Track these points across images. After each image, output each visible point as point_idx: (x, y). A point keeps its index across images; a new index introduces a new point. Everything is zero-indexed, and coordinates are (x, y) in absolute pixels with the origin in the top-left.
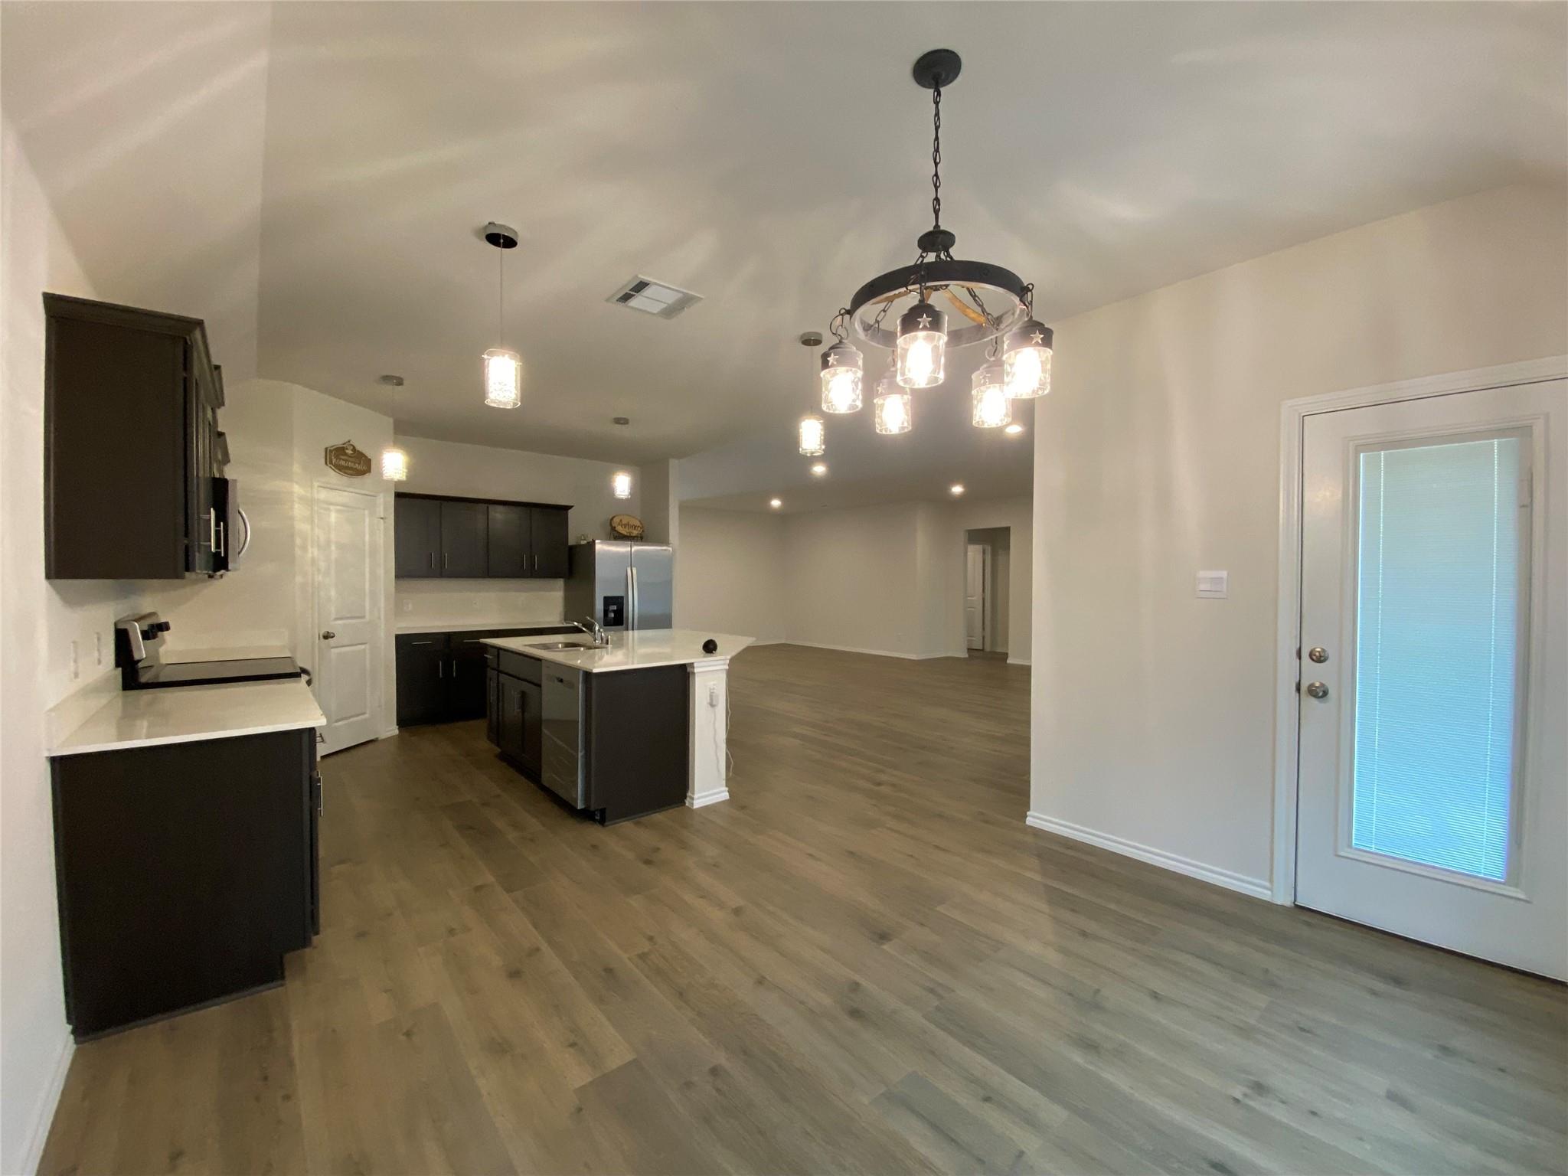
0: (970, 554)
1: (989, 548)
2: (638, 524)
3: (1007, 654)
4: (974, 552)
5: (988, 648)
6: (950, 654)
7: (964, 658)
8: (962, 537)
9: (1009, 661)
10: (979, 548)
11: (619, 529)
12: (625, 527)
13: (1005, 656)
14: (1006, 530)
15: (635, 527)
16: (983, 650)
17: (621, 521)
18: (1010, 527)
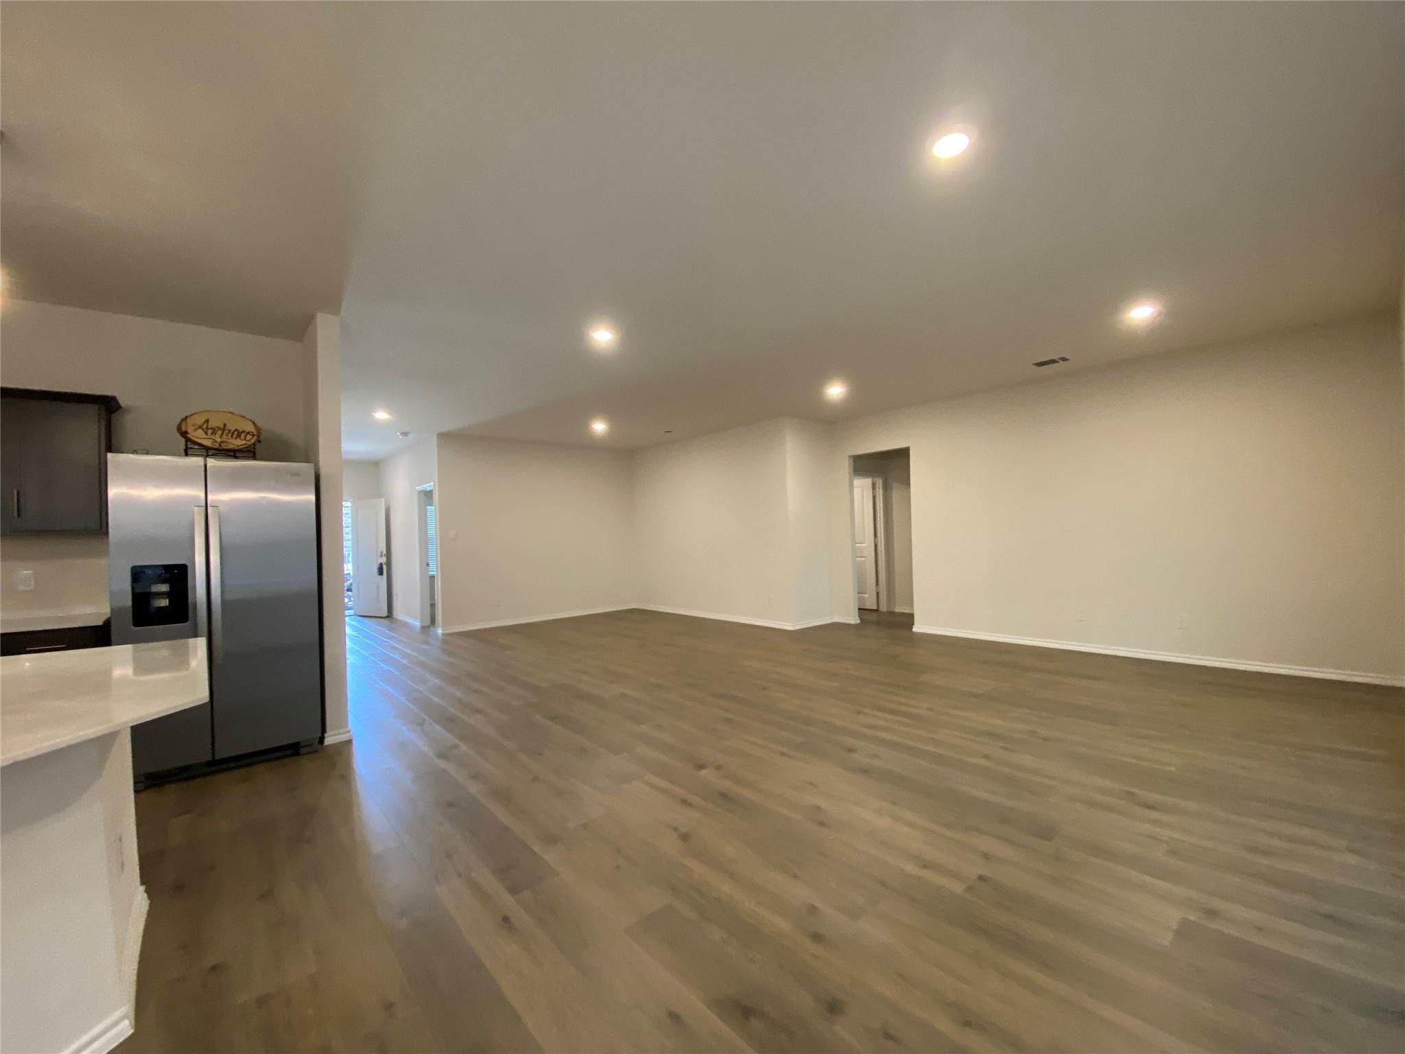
0: (857, 491)
1: (879, 482)
2: (251, 428)
3: (911, 616)
4: (863, 487)
5: (884, 608)
6: (837, 619)
7: (855, 626)
8: (845, 467)
9: (916, 629)
10: (868, 481)
11: (198, 436)
12: (214, 432)
13: (909, 619)
14: (904, 454)
15: (239, 434)
16: (877, 610)
17: (207, 421)
18: (909, 447)
